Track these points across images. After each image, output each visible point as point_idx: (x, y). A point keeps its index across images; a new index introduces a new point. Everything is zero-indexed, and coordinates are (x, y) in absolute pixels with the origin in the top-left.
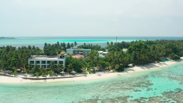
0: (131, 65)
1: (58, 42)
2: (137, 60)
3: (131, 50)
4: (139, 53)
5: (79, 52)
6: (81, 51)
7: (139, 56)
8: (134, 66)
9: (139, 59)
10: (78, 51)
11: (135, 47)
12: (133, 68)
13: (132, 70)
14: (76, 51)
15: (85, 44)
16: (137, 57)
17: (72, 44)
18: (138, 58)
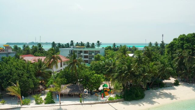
0: (172, 80)
1: (72, 41)
2: (186, 69)
3: (174, 49)
4: (190, 52)
5: (82, 54)
6: (85, 52)
7: (188, 61)
8: (176, 84)
9: (190, 68)
10: (81, 52)
11: (182, 42)
12: (174, 89)
13: (171, 97)
14: (75, 51)
15: (114, 45)
16: (184, 63)
17: (93, 44)
18: (188, 66)
